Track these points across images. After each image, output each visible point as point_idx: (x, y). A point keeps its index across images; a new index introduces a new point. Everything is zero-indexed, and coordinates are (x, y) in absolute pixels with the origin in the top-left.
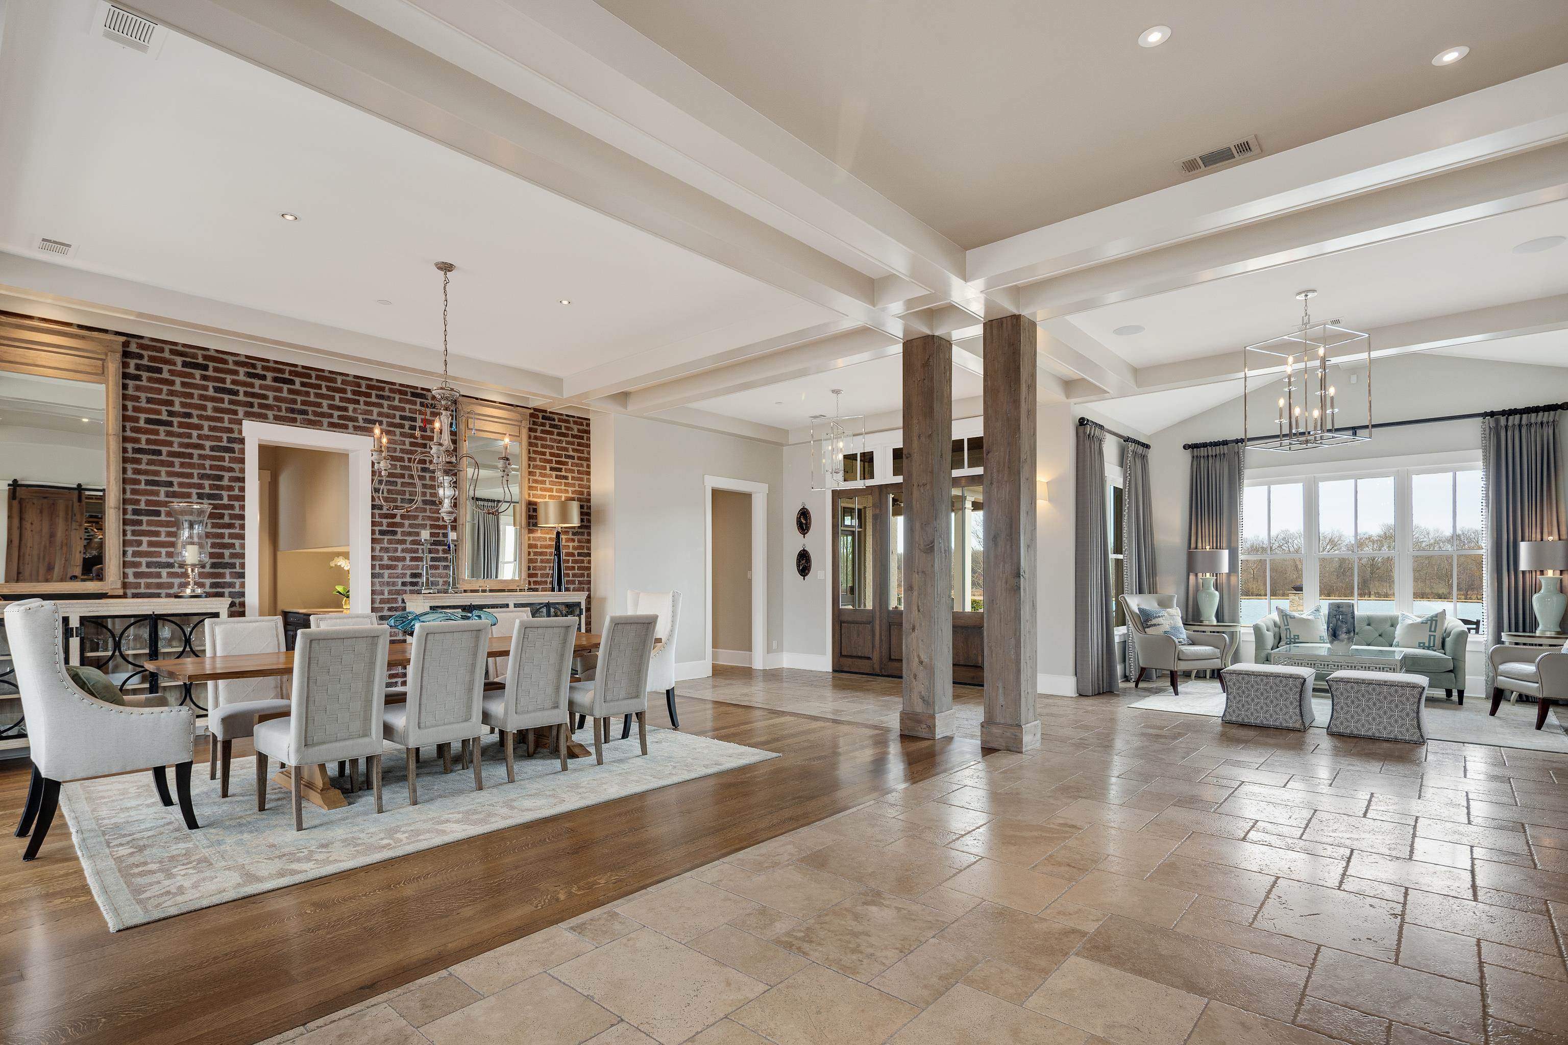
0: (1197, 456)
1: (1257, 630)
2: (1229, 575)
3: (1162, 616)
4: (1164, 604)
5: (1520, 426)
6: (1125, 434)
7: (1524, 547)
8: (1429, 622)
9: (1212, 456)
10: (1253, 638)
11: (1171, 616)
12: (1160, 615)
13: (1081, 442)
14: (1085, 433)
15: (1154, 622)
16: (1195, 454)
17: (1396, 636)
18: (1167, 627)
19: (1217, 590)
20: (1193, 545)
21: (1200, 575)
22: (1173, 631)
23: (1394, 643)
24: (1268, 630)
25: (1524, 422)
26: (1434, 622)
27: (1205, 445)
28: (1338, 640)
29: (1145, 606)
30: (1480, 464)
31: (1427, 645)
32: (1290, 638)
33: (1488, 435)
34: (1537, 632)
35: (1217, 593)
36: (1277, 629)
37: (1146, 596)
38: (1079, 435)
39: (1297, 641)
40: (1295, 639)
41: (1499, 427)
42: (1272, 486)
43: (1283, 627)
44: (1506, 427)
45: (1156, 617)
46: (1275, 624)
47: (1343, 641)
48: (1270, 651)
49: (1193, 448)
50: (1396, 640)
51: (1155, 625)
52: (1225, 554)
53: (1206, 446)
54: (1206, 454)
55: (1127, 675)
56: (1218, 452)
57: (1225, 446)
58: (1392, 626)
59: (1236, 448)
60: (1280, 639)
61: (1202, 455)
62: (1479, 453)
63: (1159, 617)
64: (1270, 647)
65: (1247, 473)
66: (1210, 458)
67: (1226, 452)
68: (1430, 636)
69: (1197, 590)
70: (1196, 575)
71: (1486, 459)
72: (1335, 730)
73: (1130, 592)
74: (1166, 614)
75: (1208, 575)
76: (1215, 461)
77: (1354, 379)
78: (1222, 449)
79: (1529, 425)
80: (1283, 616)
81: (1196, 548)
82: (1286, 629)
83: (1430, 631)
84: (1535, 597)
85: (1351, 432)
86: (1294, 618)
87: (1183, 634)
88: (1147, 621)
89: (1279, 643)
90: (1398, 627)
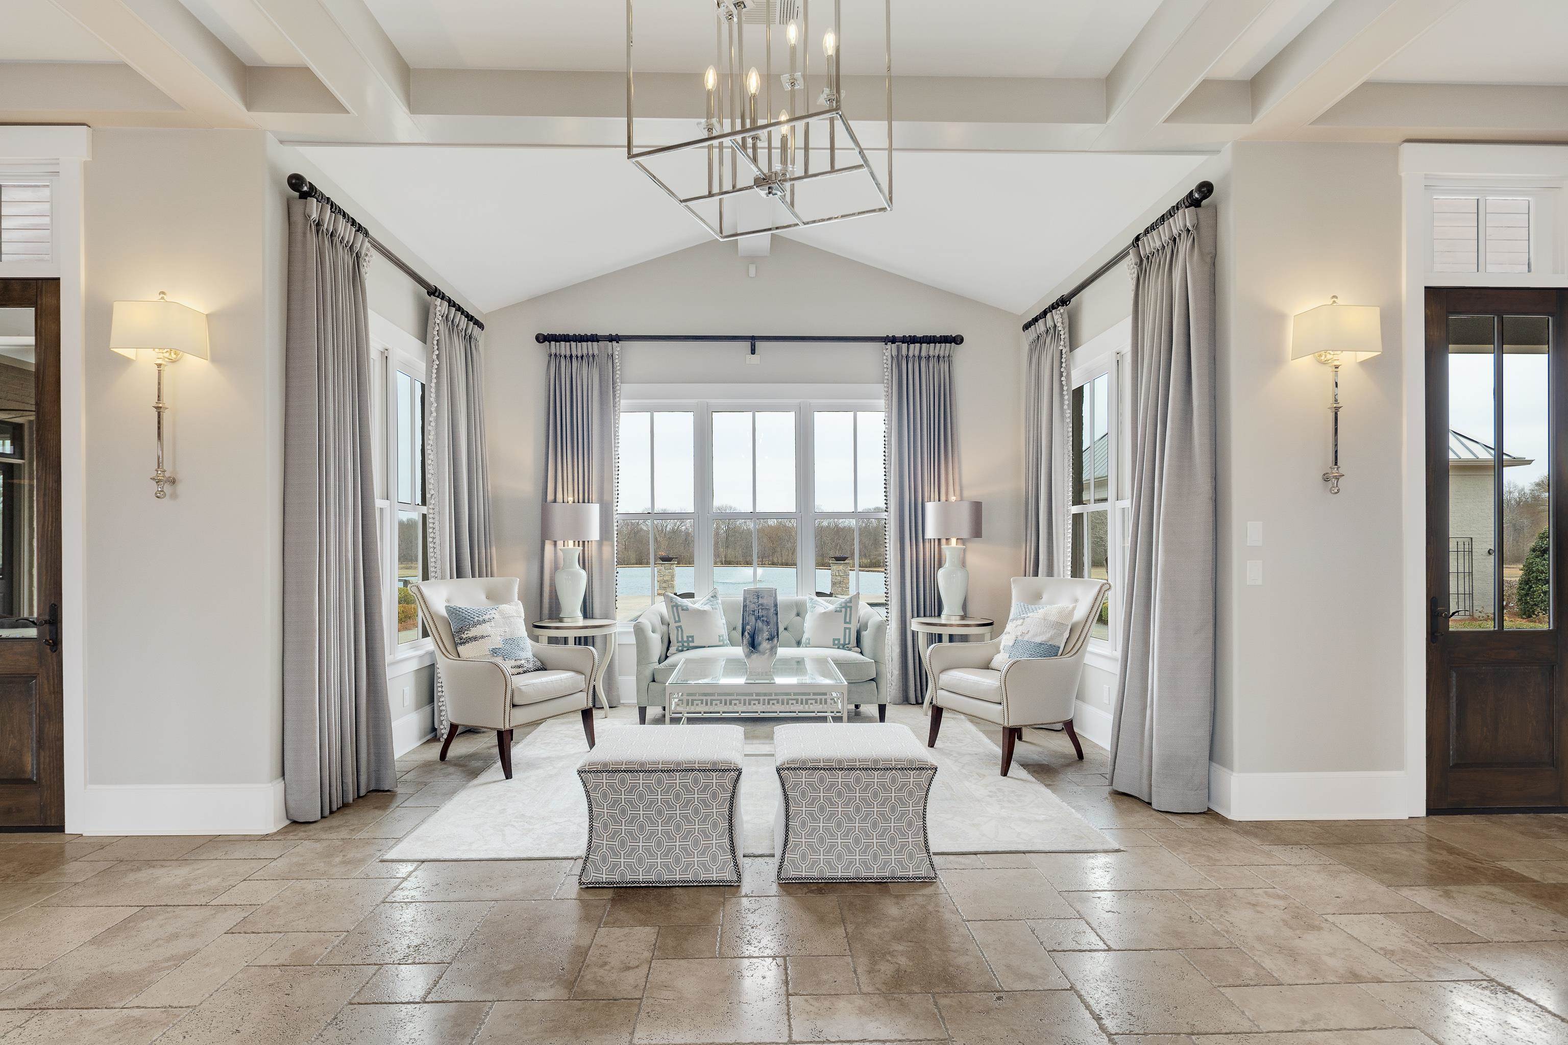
0: (556, 355)
1: (639, 631)
2: (600, 543)
3: (490, 620)
4: (495, 597)
5: (920, 357)
6: (432, 282)
7: (931, 508)
8: (843, 610)
9: (577, 357)
10: (632, 640)
11: (506, 618)
12: (486, 617)
13: (299, 237)
14: (307, 217)
15: (473, 632)
16: (553, 351)
17: (806, 629)
18: (496, 641)
19: (584, 568)
20: (550, 497)
21: (560, 544)
22: (507, 647)
23: (804, 640)
24: (653, 632)
25: (924, 354)
26: (848, 609)
27: (566, 338)
28: (758, 652)
29: (461, 603)
30: (882, 402)
31: (842, 642)
32: (683, 642)
33: (890, 366)
34: (943, 616)
35: (584, 573)
36: (665, 628)
37: (468, 582)
38: (293, 219)
39: (691, 644)
40: (688, 641)
41: (900, 357)
42: (655, 414)
43: (673, 625)
44: (907, 357)
45: (479, 623)
46: (663, 621)
47: (764, 653)
48: (657, 666)
49: (550, 342)
50: (805, 636)
51: (475, 639)
52: (594, 509)
53: (569, 341)
54: (568, 354)
55: (436, 727)
56: (585, 352)
57: (595, 344)
58: (798, 615)
59: (610, 348)
60: (669, 642)
61: (563, 353)
62: (881, 389)
63: (484, 621)
64: (656, 658)
65: (624, 389)
66: (574, 360)
67: (596, 352)
68: (845, 629)
69: (556, 568)
70: (555, 543)
71: (889, 397)
72: (792, 874)
73: (439, 574)
74: (497, 616)
75: (571, 543)
76: (581, 364)
77: (752, 271)
78: (590, 348)
79: (928, 358)
80: (673, 607)
81: (555, 501)
82: (677, 628)
83: (845, 622)
84: (941, 574)
85: (747, 344)
86: (687, 610)
87: (528, 650)
88: (461, 631)
89: (668, 649)
90: (808, 617)
